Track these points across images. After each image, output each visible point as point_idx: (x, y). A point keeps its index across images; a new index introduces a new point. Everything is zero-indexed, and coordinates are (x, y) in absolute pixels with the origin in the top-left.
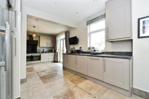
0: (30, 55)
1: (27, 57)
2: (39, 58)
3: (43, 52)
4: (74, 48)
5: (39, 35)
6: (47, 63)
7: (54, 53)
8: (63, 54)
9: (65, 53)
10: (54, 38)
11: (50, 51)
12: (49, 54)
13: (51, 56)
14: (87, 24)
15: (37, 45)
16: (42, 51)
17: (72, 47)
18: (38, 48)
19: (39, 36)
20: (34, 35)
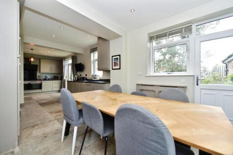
0: (27, 82)
1: (24, 85)
2: (40, 87)
3: (45, 79)
4: (81, 75)
5: (40, 58)
6: (51, 92)
7: (60, 81)
8: (68, 81)
9: (70, 80)
10: (59, 61)
11: (55, 78)
12: (54, 81)
13: (56, 84)
14: (91, 52)
15: (36, 70)
16: (44, 77)
17: (79, 73)
18: (38, 74)
19: (40, 60)
20: (32, 60)
